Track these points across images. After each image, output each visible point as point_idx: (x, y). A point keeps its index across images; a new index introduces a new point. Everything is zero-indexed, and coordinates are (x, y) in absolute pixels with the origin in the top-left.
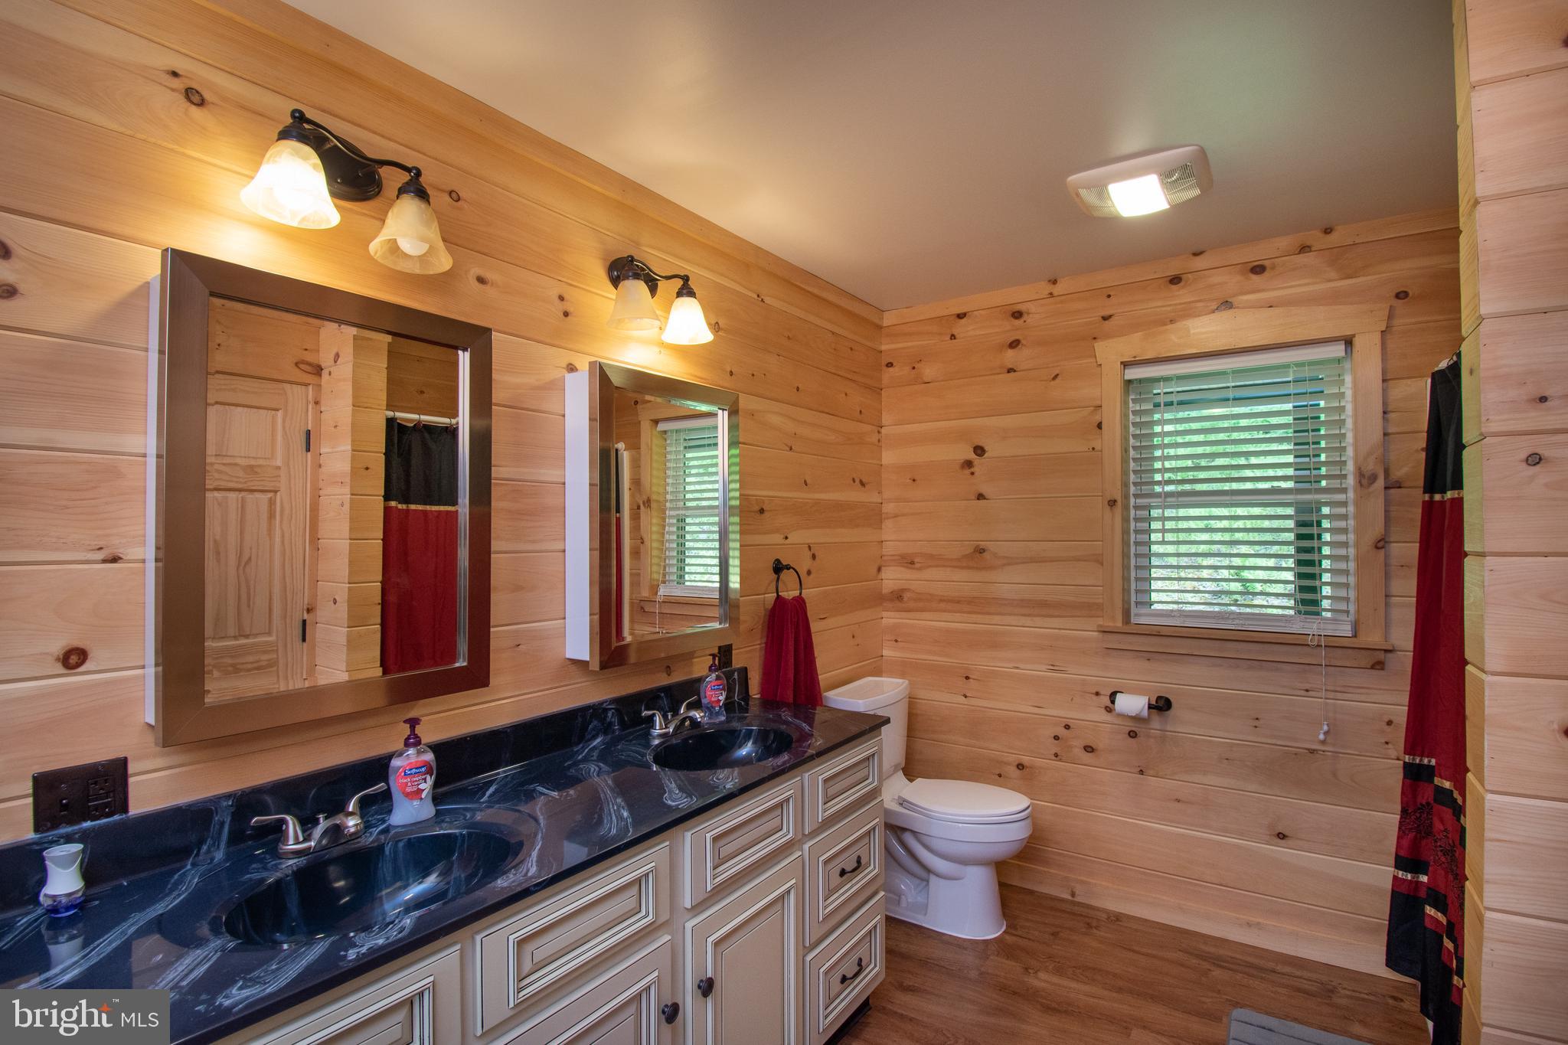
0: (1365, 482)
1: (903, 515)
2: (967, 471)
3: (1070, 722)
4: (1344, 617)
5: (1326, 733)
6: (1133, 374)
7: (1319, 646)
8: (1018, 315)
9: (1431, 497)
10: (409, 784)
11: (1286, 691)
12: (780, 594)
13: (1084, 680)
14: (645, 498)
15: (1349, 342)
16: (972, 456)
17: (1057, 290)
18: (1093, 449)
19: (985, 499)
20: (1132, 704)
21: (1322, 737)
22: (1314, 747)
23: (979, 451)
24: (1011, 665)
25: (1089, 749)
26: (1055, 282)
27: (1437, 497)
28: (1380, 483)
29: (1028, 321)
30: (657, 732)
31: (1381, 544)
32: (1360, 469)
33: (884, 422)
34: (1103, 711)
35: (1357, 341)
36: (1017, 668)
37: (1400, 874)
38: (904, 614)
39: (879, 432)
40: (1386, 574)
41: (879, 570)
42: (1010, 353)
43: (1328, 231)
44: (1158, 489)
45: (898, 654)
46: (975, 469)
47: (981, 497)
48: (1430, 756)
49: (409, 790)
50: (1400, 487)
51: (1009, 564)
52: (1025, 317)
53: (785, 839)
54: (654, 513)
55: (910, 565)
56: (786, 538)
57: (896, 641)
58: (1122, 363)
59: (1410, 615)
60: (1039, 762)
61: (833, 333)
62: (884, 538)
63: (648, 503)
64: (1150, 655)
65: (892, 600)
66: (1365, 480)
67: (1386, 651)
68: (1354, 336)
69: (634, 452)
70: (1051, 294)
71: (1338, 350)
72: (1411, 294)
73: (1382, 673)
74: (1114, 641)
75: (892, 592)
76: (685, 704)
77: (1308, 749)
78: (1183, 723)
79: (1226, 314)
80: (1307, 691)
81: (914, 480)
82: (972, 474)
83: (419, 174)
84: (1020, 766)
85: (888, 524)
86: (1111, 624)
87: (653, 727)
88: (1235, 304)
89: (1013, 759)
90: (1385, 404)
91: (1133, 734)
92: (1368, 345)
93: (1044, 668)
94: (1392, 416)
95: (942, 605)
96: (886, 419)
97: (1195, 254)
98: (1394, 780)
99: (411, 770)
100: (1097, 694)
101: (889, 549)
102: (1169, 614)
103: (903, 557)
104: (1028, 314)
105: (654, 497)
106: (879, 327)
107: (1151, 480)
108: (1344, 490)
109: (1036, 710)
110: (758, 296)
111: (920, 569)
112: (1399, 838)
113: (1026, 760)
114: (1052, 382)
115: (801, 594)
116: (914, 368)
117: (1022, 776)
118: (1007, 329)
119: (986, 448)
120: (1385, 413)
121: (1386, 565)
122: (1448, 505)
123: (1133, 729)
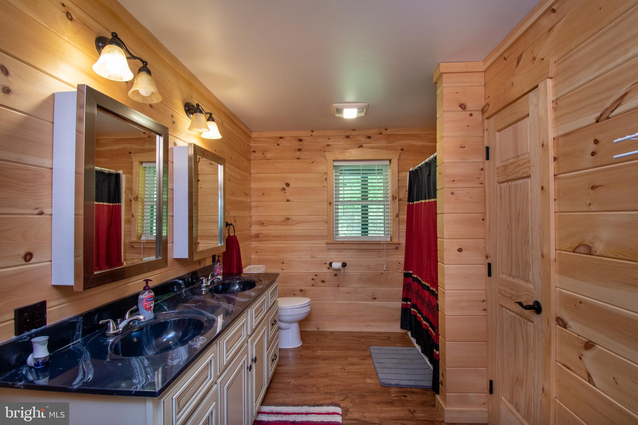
0: (394, 199)
1: (260, 207)
2: (283, 192)
3: (317, 274)
4: (388, 236)
5: (386, 268)
6: (336, 164)
7: (384, 244)
8: (301, 140)
9: (409, 203)
10: (148, 305)
11: (377, 257)
12: (230, 234)
13: (321, 260)
14: (135, 196)
15: (390, 161)
16: (285, 186)
17: (314, 134)
18: (324, 186)
19: (289, 201)
20: (337, 265)
21: (385, 269)
22: (382, 272)
23: (288, 185)
24: (298, 257)
25: (323, 281)
26: (313, 131)
27: (410, 203)
28: (397, 199)
29: (304, 143)
30: (204, 285)
31: (397, 216)
32: (393, 195)
33: (252, 173)
34: (327, 269)
35: (392, 161)
36: (300, 258)
37: (403, 303)
38: (259, 242)
39: (250, 176)
40: (399, 224)
41: (250, 227)
42: (298, 153)
43: (386, 130)
44: (341, 200)
45: (257, 257)
46: (286, 191)
47: (288, 201)
48: (410, 270)
49: (148, 307)
50: (401, 201)
51: (297, 223)
52: (303, 141)
53: (264, 312)
54: (140, 203)
55: (262, 224)
56: (229, 214)
57: (256, 252)
58: (333, 160)
59: (404, 234)
60: (307, 288)
61: (240, 138)
62: (252, 215)
63: (136, 199)
64: (340, 250)
65: (255, 238)
66: (394, 198)
67: (399, 244)
68: (392, 159)
69: (128, 175)
70: (312, 135)
71: (388, 162)
72: (404, 150)
73: (398, 250)
74: (330, 246)
75: (255, 235)
76: (210, 275)
77: (381, 273)
78: (349, 270)
79: (360, 149)
80: (381, 257)
81: (264, 194)
82: (285, 192)
83: (147, 64)
84: (301, 291)
85: (253, 210)
86: (330, 241)
87: (202, 283)
88: (363, 146)
89: (299, 288)
90: (398, 178)
91: (336, 275)
92: (395, 162)
93: (309, 257)
94: (400, 181)
95: (274, 238)
96: (253, 171)
97: (353, 130)
98: (401, 278)
99: (148, 299)
100: (325, 264)
101: (254, 219)
102: (345, 237)
103: (259, 222)
104: (304, 140)
105: (140, 196)
106: (250, 137)
107: (339, 197)
108: (388, 201)
109: (307, 271)
110: (222, 122)
111: (266, 226)
112: (403, 293)
113: (303, 288)
114: (312, 164)
115: (234, 234)
116: (263, 154)
117: (302, 293)
118: (297, 145)
119: (290, 184)
120: (398, 181)
121: (399, 221)
122: (415, 206)
123: (336, 273)
